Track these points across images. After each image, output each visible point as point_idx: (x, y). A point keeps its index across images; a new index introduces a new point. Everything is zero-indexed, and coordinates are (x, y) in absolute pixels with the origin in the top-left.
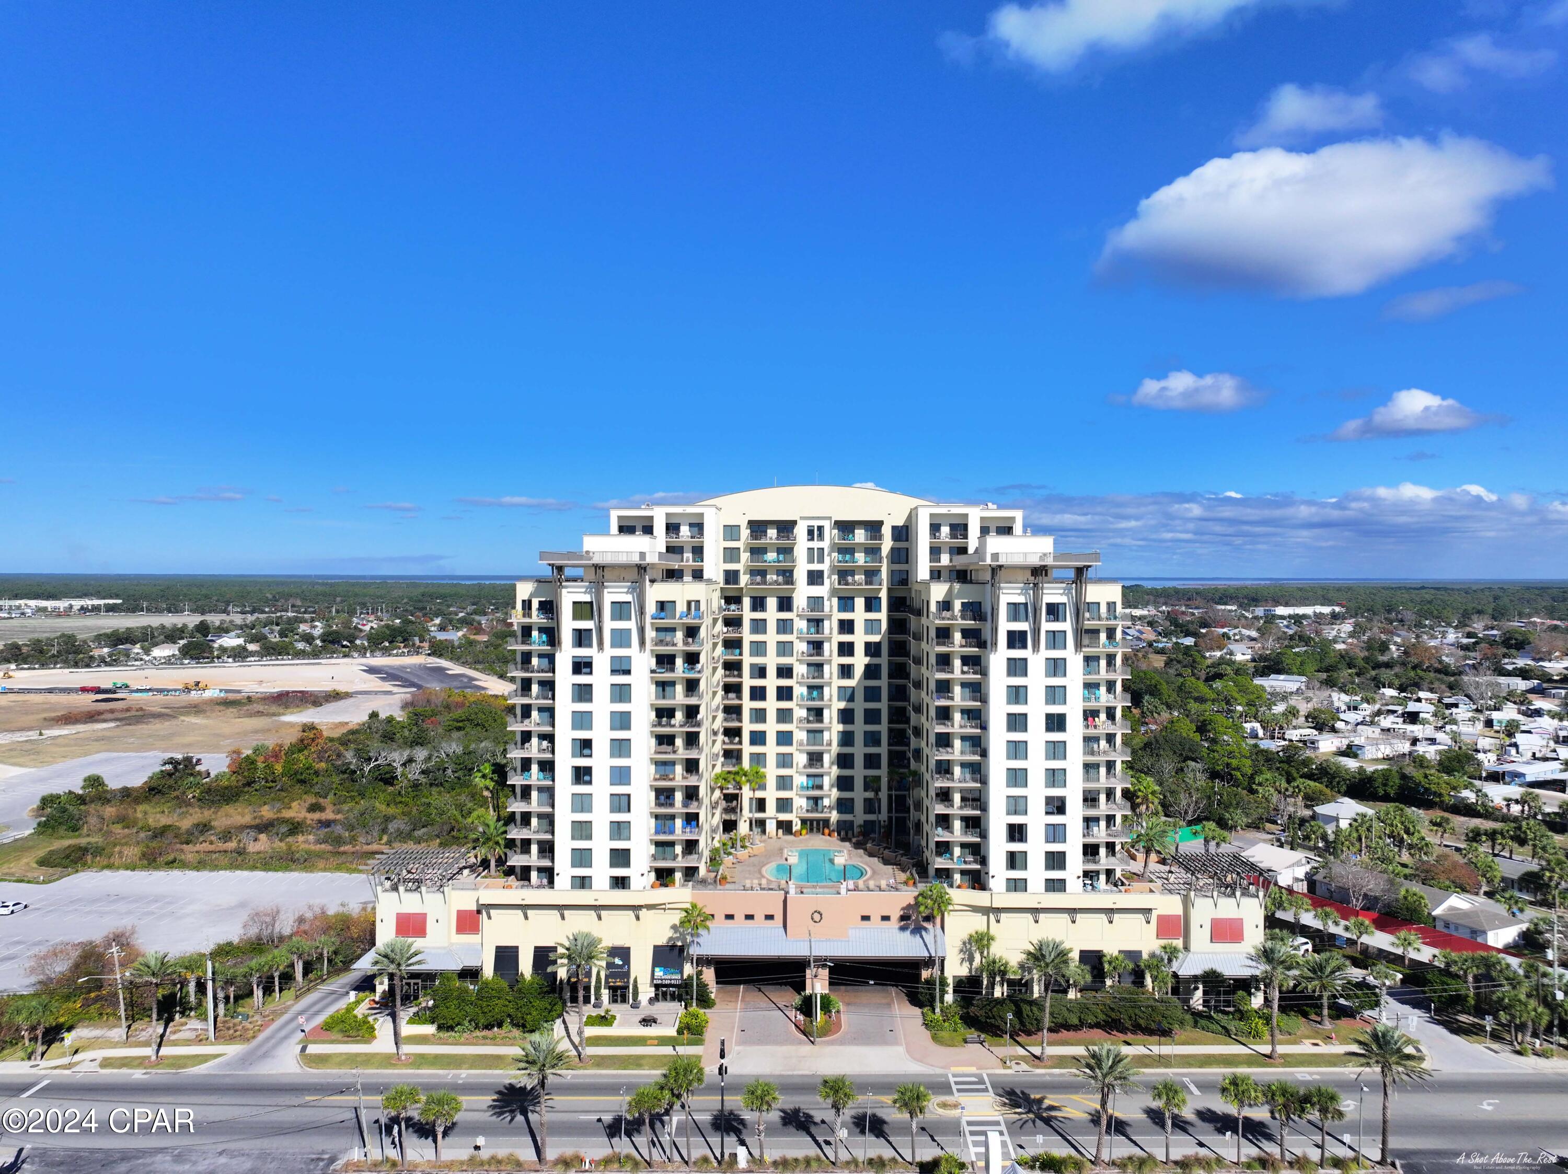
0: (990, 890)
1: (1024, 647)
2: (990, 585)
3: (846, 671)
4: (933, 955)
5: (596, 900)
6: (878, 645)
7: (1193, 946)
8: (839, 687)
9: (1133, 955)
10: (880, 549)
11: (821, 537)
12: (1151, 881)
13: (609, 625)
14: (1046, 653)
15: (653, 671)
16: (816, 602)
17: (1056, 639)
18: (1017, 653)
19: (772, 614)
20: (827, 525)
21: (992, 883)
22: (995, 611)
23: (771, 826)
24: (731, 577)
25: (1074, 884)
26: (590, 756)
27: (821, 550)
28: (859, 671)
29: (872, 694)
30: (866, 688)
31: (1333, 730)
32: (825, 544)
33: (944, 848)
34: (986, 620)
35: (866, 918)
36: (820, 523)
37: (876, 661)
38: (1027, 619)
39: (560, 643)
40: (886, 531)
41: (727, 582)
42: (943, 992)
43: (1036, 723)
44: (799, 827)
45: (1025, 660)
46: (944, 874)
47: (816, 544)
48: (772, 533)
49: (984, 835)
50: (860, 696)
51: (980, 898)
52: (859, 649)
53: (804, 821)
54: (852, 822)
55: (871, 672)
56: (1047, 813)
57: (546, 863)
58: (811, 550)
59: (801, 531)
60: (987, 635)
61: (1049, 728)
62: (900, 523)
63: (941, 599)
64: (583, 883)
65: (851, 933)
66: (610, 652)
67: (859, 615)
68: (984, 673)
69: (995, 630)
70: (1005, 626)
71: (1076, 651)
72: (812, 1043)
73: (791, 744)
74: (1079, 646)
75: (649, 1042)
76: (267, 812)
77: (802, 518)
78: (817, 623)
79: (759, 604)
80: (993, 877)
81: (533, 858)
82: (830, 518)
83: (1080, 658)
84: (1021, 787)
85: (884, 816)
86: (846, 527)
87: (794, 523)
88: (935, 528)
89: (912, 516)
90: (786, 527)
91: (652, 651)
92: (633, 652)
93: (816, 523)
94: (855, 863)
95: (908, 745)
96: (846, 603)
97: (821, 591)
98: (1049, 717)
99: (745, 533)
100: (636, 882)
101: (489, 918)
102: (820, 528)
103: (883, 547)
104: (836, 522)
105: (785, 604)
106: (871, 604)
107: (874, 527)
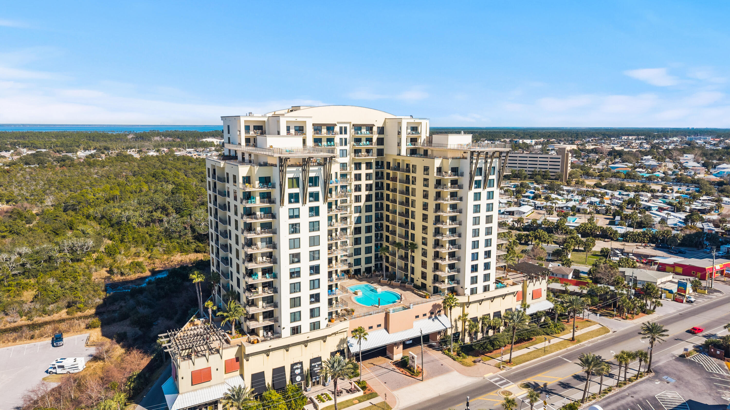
0: (464, 295)
1: (480, 187)
2: (468, 160)
3: (358, 199)
6: (371, 185)
7: (529, 303)
8: (354, 207)
9: (510, 310)
11: (346, 133)
13: (308, 190)
14: (487, 190)
15: (326, 213)
16: (344, 166)
17: (491, 184)
18: (478, 190)
20: (348, 126)
21: (464, 292)
26: (300, 262)
27: (346, 139)
28: (363, 199)
29: (368, 209)
30: (366, 206)
32: (348, 136)
35: (417, 317)
36: (345, 125)
37: (371, 193)
38: (481, 175)
40: (375, 129)
43: (483, 220)
45: (480, 193)
47: (343, 136)
48: (324, 130)
49: (459, 271)
50: (363, 210)
51: (464, 299)
52: (363, 188)
54: (360, 270)
55: (368, 198)
56: (485, 258)
57: (271, 323)
58: (341, 139)
59: (337, 129)
61: (487, 222)
62: (381, 125)
64: (296, 330)
65: (413, 325)
66: (309, 204)
67: (363, 171)
68: (460, 200)
71: (497, 187)
72: (421, 380)
74: (498, 185)
75: (354, 402)
77: (339, 123)
80: (464, 289)
81: (261, 322)
82: (350, 123)
83: (498, 190)
84: (476, 248)
85: (373, 264)
87: (335, 125)
89: (386, 122)
92: (320, 203)
93: (343, 125)
96: (358, 166)
97: (347, 160)
98: (487, 217)
99: (311, 130)
101: (248, 360)
102: (345, 128)
103: (373, 138)
104: (353, 125)
106: (369, 165)
107: (370, 128)
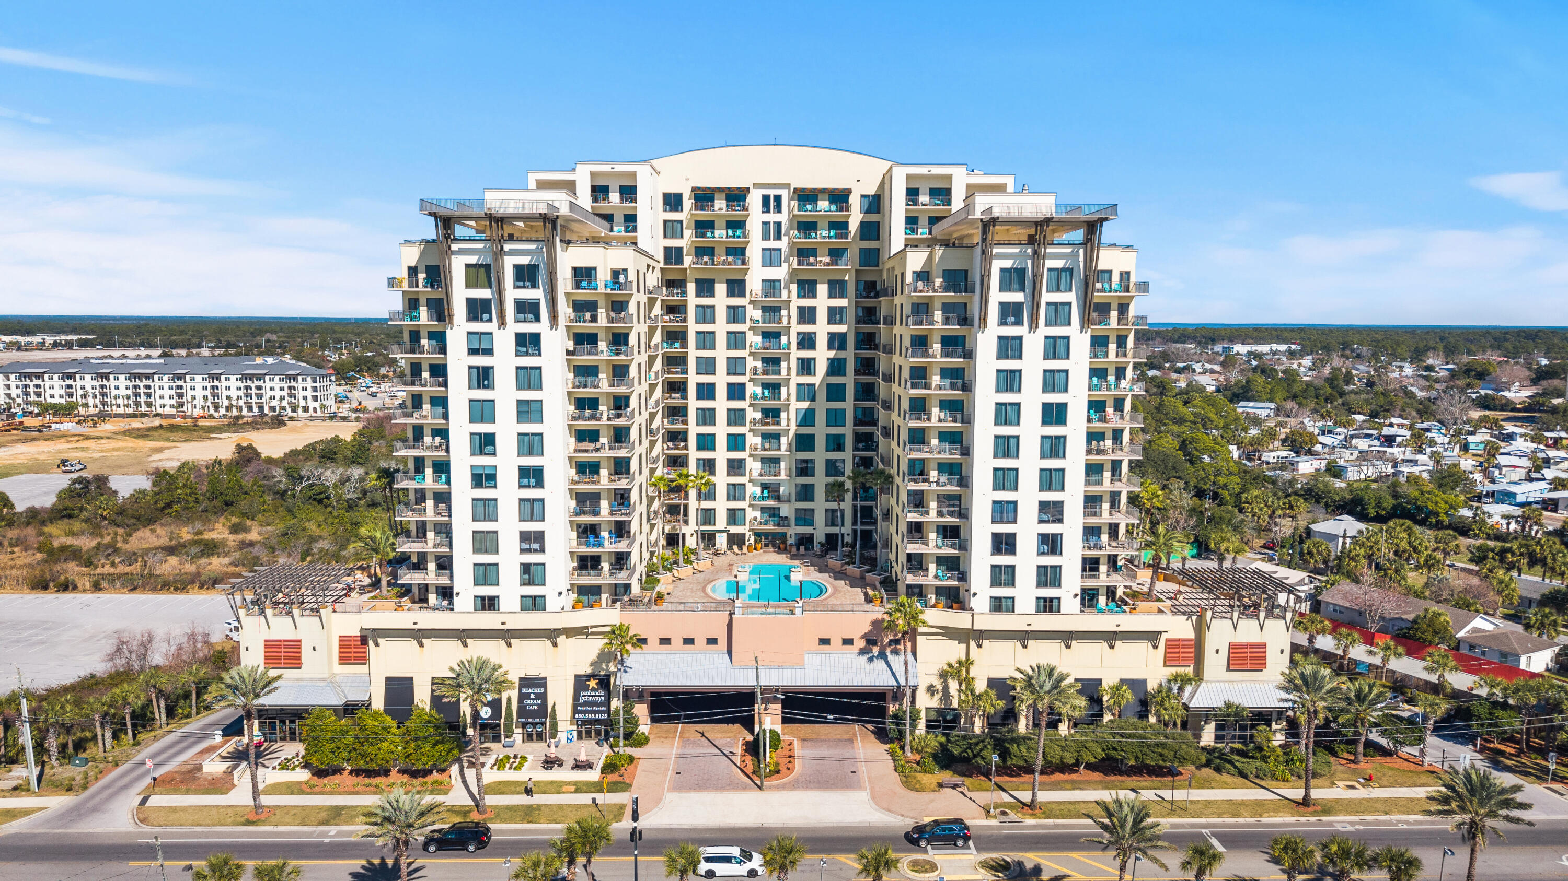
0: (971, 609)
1: (1019, 323)
2: (978, 250)
4: (903, 683)
5: (503, 623)
7: (1208, 674)
8: (798, 385)
9: (1137, 685)
10: (847, 223)
11: (778, 209)
12: (1159, 600)
13: (512, 294)
14: (1044, 330)
15: (568, 353)
16: (772, 286)
17: (1059, 314)
18: (1010, 331)
19: (721, 299)
20: (784, 194)
21: (974, 603)
22: (986, 279)
23: (721, 541)
24: (673, 255)
25: (1070, 604)
26: (494, 454)
27: (779, 224)
29: (835, 392)
30: (829, 385)
31: (1310, 452)
32: (783, 217)
33: (916, 563)
34: (973, 292)
35: (825, 642)
36: (777, 191)
37: (842, 354)
38: (1022, 289)
39: (451, 316)
40: (855, 201)
41: (667, 260)
42: (914, 726)
43: (1031, 414)
44: (752, 541)
45: (1020, 339)
46: (917, 591)
47: (772, 217)
48: (720, 204)
49: (964, 547)
51: (959, 620)
52: (822, 341)
53: (758, 534)
54: (811, 537)
56: (1041, 521)
57: (444, 581)
58: (766, 224)
59: (754, 200)
60: (975, 310)
61: (1046, 421)
62: (872, 191)
63: (918, 269)
64: (488, 604)
65: (808, 659)
66: (514, 327)
67: (822, 301)
68: (969, 355)
69: (984, 304)
70: (996, 297)
71: (1082, 328)
72: (760, 788)
73: (744, 449)
74: (1086, 322)
75: (565, 789)
76: (186, 534)
77: (755, 185)
78: (771, 310)
79: (705, 287)
80: (975, 594)
81: (431, 576)
82: (787, 186)
83: (1086, 338)
84: (1010, 490)
85: (847, 529)
86: (806, 196)
87: (747, 191)
88: (912, 194)
89: (885, 182)
90: (737, 196)
91: (568, 328)
92: (542, 327)
93: (772, 192)
94: (814, 580)
95: (876, 450)
96: (807, 288)
97: (780, 273)
98: (1047, 408)
99: (688, 203)
100: (553, 603)
101: (377, 645)
102: (778, 199)
103: (850, 220)
104: (795, 190)
105: (736, 287)
106: (837, 288)
107: (840, 197)
